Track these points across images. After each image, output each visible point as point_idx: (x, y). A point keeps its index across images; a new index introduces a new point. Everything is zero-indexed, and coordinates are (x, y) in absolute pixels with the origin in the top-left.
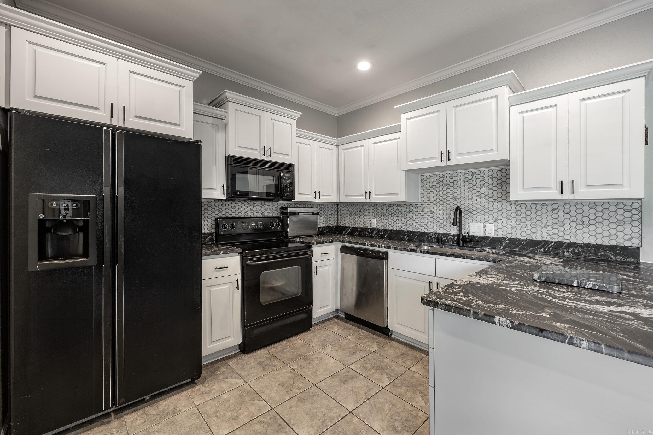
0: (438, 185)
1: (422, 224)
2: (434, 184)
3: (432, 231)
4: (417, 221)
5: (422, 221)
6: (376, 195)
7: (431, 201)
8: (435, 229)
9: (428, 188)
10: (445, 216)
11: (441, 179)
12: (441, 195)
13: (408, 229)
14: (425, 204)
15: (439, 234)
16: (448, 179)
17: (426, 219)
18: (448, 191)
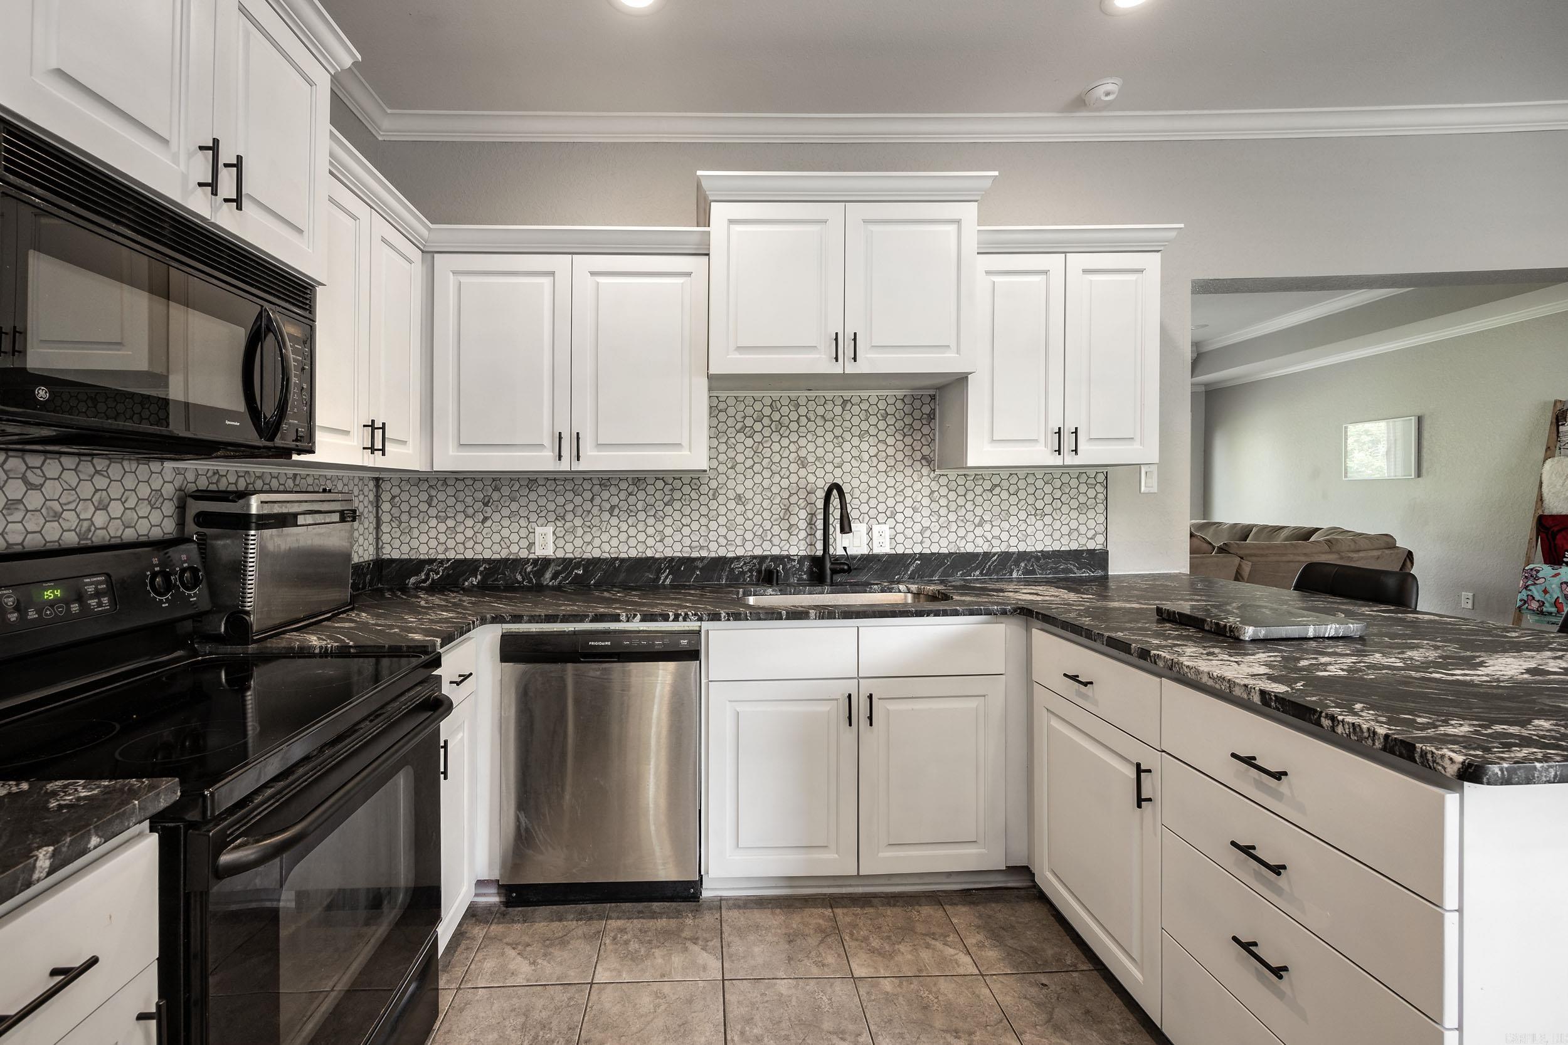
0: (758, 426)
1: (713, 536)
2: (749, 422)
3: (740, 552)
4: (695, 526)
5: (713, 525)
6: (599, 446)
7: (740, 468)
8: (749, 546)
9: (731, 432)
10: (776, 509)
11: (767, 411)
12: (767, 452)
13: (669, 553)
14: (722, 479)
15: (763, 559)
16: (785, 410)
17: (722, 520)
18: (785, 442)
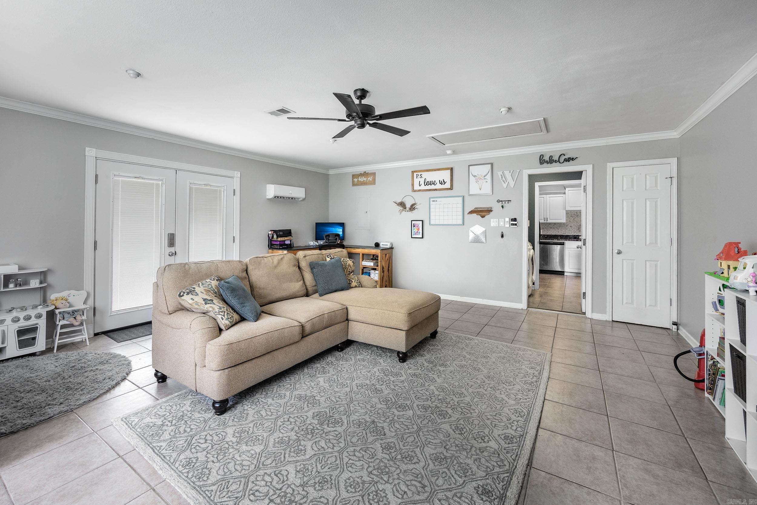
0: (574, 216)
1: (567, 232)
2: (572, 215)
3: (571, 234)
4: (564, 230)
5: (567, 230)
6: (550, 219)
7: (571, 222)
8: (572, 233)
9: (570, 217)
10: (577, 228)
11: (575, 214)
12: (575, 220)
13: (560, 234)
14: (568, 223)
15: (575, 235)
16: (578, 213)
17: (568, 230)
18: (578, 218)
